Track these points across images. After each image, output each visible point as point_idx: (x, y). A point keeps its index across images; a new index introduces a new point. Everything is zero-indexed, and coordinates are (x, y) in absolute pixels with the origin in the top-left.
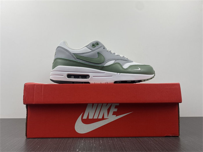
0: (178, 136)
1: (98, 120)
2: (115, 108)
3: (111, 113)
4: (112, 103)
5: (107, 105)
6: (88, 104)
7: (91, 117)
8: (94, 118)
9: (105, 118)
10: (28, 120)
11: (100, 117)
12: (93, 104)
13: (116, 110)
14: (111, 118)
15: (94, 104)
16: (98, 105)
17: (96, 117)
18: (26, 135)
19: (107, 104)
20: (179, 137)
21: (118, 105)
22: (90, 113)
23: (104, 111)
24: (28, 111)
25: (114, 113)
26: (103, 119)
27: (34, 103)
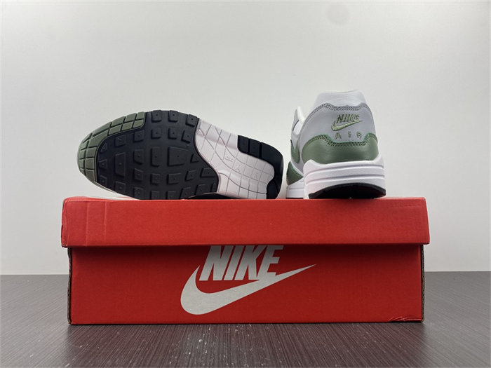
0: (420, 322)
1: (234, 283)
2: (274, 256)
3: (265, 267)
4: (267, 245)
5: (255, 248)
7: (217, 277)
8: (225, 279)
9: (250, 279)
10: (73, 282)
11: (240, 277)
12: (223, 247)
13: (276, 260)
14: (265, 279)
15: (226, 248)
16: (233, 250)
17: (229, 277)
18: (70, 318)
19: (256, 246)
20: (423, 323)
21: (281, 248)
22: (215, 268)
23: (249, 263)
24: (73, 264)
25: (272, 268)
26: (246, 280)
27: (86, 245)
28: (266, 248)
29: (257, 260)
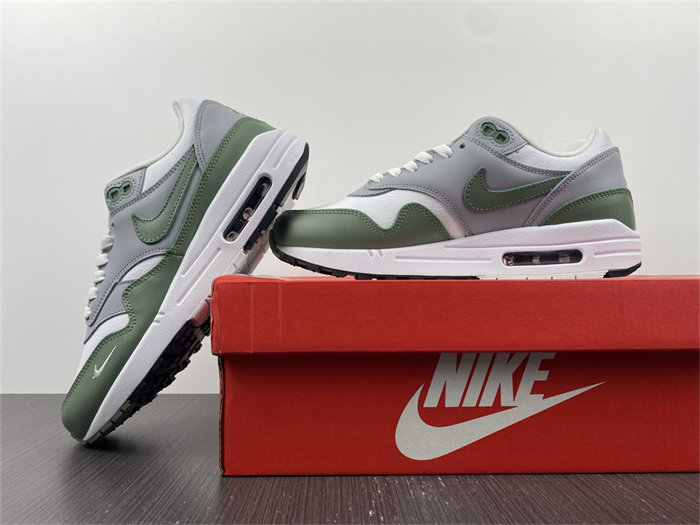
1: (478, 412)
2: (540, 369)
3: (526, 386)
4: (530, 352)
6: (443, 356)
7: (452, 402)
8: (464, 405)
9: (503, 404)
11: (488, 401)
12: (460, 355)
13: (543, 376)
14: (527, 405)
15: (464, 356)
16: (477, 359)
17: (470, 402)
18: (223, 467)
19: (512, 354)
21: (552, 356)
22: (449, 388)
23: (502, 380)
24: (228, 380)
25: (537, 388)
26: (497, 407)
27: (250, 351)
28: (528, 356)
29: (513, 375)
